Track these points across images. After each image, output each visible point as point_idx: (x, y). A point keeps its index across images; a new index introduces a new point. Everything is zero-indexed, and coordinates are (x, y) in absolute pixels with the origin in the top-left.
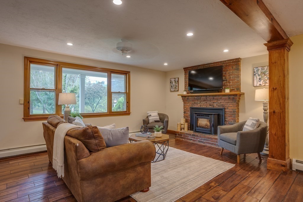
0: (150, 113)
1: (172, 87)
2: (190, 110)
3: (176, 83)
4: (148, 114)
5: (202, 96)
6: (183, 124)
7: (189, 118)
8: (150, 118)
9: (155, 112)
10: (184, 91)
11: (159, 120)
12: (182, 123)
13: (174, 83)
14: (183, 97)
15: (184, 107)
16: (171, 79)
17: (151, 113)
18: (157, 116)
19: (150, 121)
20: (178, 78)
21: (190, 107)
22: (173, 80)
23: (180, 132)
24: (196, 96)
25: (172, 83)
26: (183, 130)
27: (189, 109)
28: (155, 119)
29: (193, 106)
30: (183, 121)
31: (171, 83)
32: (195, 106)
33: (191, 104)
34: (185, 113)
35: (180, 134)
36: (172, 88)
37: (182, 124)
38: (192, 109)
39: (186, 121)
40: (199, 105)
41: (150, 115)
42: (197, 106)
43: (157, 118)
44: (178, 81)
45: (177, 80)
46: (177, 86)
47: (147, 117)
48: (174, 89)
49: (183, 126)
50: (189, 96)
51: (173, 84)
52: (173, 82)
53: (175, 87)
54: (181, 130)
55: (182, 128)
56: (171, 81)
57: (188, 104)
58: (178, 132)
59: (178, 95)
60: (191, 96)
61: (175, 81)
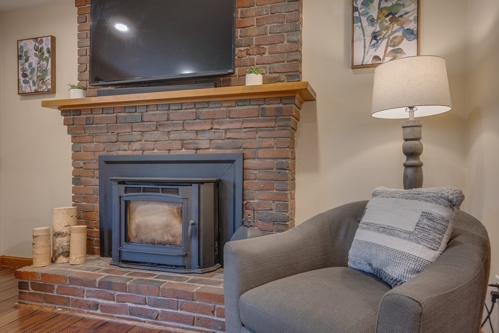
1: (25, 75)
2: (100, 170)
3: (41, 57)
5: (147, 105)
6: (65, 230)
7: (97, 205)
10: (73, 87)
12: (60, 226)
13: (34, 60)
16: (21, 44)
20: (53, 39)
21: (98, 154)
22: (30, 46)
23: (43, 275)
24: (124, 107)
25: (27, 61)
26: (62, 259)
27: (97, 166)
29: (114, 153)
30: (61, 216)
31: (19, 57)
32: (121, 153)
33: (102, 145)
34: (77, 180)
35: (44, 284)
36: (26, 82)
37: (57, 235)
38: (107, 162)
39: (82, 216)
40: (136, 146)
42: (129, 153)
44: (52, 52)
45: (46, 45)
46: (46, 70)
48: (34, 83)
49: (61, 241)
50: (92, 108)
51: (30, 65)
52: (32, 53)
53: (38, 77)
54: (53, 261)
55: (61, 250)
56: (20, 49)
57: (92, 145)
58: (33, 274)
59: (46, 104)
60: (103, 108)
61: (39, 50)
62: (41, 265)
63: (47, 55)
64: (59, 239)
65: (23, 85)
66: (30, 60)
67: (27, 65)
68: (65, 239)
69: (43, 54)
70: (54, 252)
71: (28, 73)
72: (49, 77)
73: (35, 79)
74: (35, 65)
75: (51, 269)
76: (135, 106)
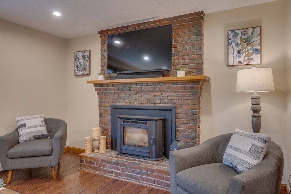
0: (23, 120)
1: (78, 67)
2: (111, 111)
3: (84, 59)
4: (18, 121)
5: (132, 84)
6: (97, 138)
7: (110, 127)
8: (22, 132)
9: (36, 118)
10: (99, 75)
11: (45, 133)
12: (95, 137)
13: (81, 61)
14: (98, 85)
15: (100, 106)
16: (76, 53)
17: (25, 119)
18: (41, 126)
19: (22, 139)
20: (90, 51)
21: (110, 104)
22: (80, 54)
23: (90, 158)
24: (122, 84)
25: (78, 61)
26: (96, 151)
27: (109, 109)
28: (34, 132)
29: (117, 104)
30: (96, 132)
31: (75, 59)
32: (120, 104)
33: (112, 100)
34: (100, 115)
35: (91, 162)
36: (78, 70)
37: (94, 140)
38: (114, 108)
39: (104, 132)
40: (127, 101)
41: (24, 125)
42: (124, 104)
43: (43, 130)
44: (89, 57)
45: (87, 54)
46: (86, 65)
47: (17, 130)
48: (81, 71)
49: (96, 143)
50: (108, 84)
51: (80, 63)
52: (81, 57)
53: (83, 68)
54: (93, 151)
55: (96, 147)
56: (76, 56)
57: (107, 100)
58: (86, 157)
59: (88, 82)
60: (113, 84)
61: (84, 56)
62: (88, 153)
63: (87, 58)
64: (95, 142)
65: (77, 72)
66: (80, 61)
67: (78, 62)
68: (98, 142)
69: (85, 58)
70: (93, 148)
71: (79, 66)
72: (88, 68)
73: (82, 69)
74: (82, 63)
75: (92, 155)
76: (127, 84)
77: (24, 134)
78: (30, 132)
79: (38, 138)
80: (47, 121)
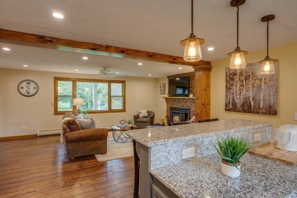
1: (161, 90)
4: (139, 111)
5: (176, 99)
6: (165, 119)
7: (170, 115)
8: (140, 114)
9: (145, 110)
10: (167, 95)
13: (162, 88)
14: (166, 99)
15: (167, 107)
17: (141, 110)
18: (146, 113)
19: (140, 117)
20: (165, 84)
22: (162, 85)
24: (173, 99)
28: (144, 115)
29: (172, 106)
30: (164, 117)
34: (167, 111)
37: (163, 120)
38: (171, 108)
39: (167, 117)
40: (175, 105)
41: (141, 112)
42: (174, 107)
43: (146, 115)
44: (165, 87)
45: (164, 85)
47: (138, 114)
50: (169, 99)
52: (162, 86)
56: (160, 86)
57: (169, 105)
59: (162, 97)
60: (170, 99)
61: (163, 86)
65: (161, 92)
72: (164, 91)
76: (175, 99)
77: (141, 115)
78: (142, 115)
79: (145, 117)
80: (148, 112)
